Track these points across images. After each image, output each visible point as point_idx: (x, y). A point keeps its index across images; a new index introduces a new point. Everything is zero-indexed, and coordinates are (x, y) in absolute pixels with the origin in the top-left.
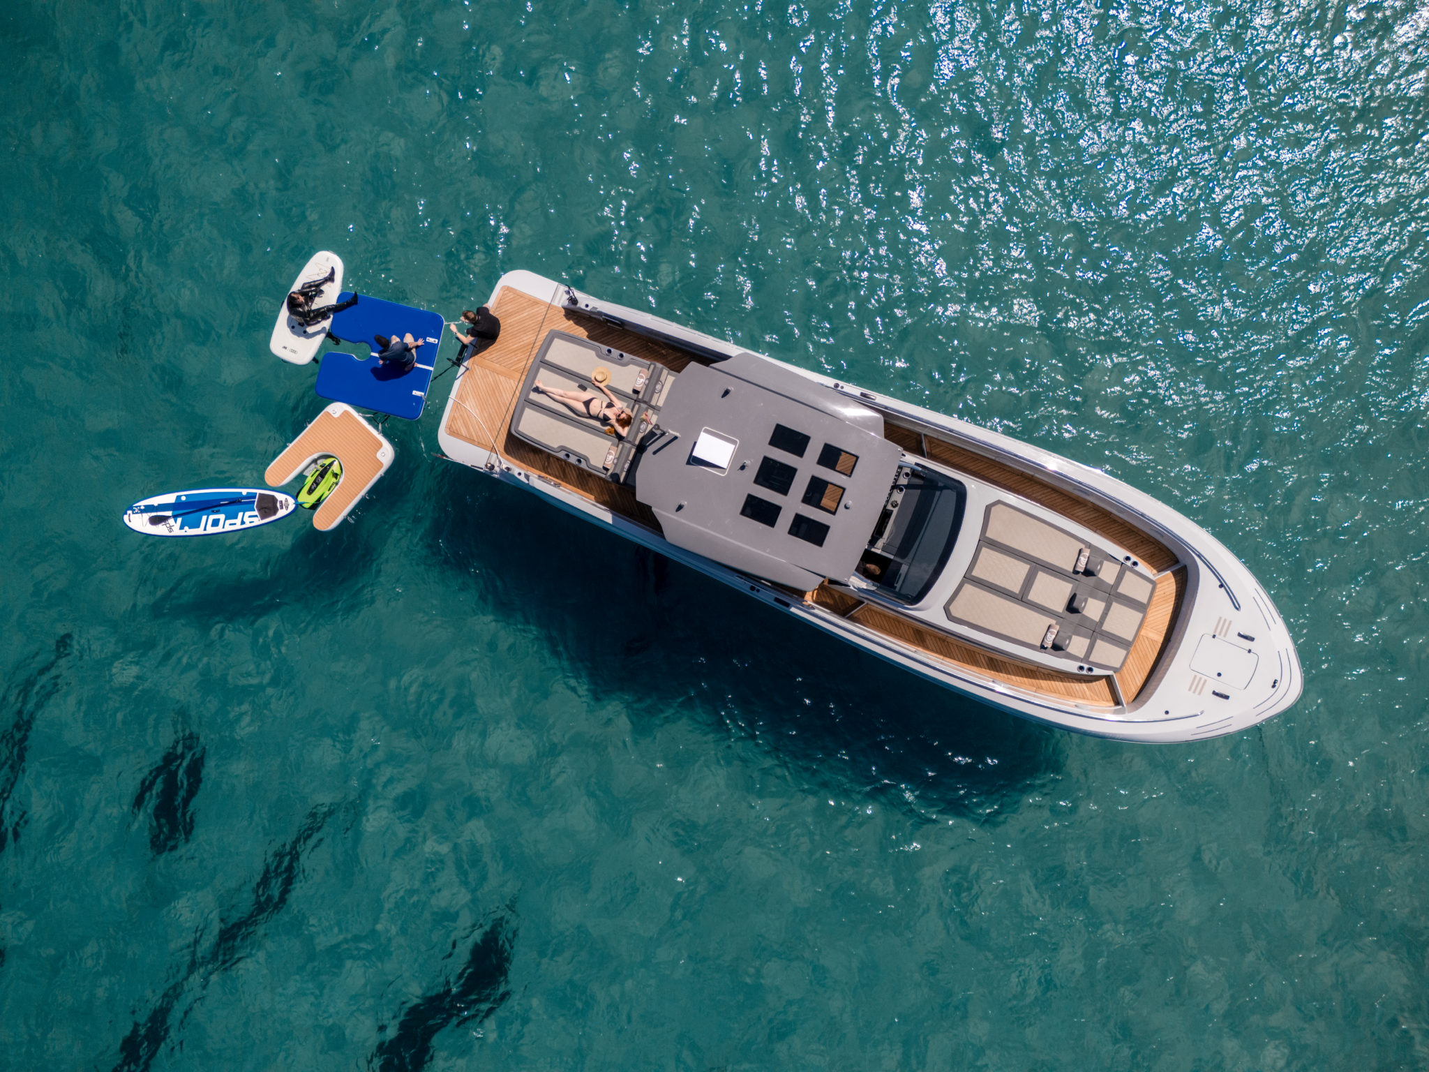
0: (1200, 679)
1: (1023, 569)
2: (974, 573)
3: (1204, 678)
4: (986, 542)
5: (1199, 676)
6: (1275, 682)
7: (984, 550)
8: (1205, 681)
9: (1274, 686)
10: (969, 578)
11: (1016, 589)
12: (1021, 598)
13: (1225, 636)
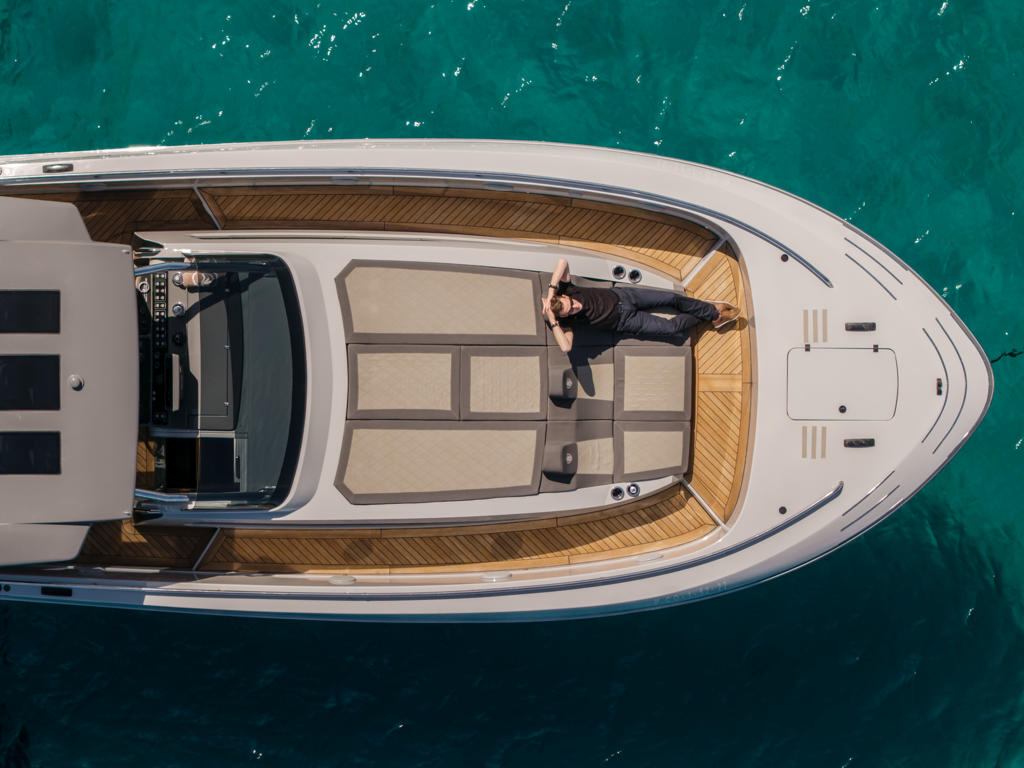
0: (814, 429)
1: (440, 364)
2: (361, 406)
3: (819, 425)
4: (361, 343)
5: (809, 425)
6: (939, 385)
7: (361, 357)
8: (824, 429)
9: (939, 392)
10: (358, 419)
11: (444, 404)
12: (460, 416)
13: (825, 340)
